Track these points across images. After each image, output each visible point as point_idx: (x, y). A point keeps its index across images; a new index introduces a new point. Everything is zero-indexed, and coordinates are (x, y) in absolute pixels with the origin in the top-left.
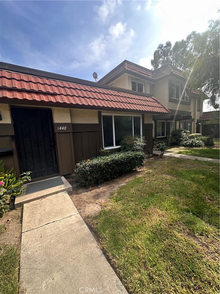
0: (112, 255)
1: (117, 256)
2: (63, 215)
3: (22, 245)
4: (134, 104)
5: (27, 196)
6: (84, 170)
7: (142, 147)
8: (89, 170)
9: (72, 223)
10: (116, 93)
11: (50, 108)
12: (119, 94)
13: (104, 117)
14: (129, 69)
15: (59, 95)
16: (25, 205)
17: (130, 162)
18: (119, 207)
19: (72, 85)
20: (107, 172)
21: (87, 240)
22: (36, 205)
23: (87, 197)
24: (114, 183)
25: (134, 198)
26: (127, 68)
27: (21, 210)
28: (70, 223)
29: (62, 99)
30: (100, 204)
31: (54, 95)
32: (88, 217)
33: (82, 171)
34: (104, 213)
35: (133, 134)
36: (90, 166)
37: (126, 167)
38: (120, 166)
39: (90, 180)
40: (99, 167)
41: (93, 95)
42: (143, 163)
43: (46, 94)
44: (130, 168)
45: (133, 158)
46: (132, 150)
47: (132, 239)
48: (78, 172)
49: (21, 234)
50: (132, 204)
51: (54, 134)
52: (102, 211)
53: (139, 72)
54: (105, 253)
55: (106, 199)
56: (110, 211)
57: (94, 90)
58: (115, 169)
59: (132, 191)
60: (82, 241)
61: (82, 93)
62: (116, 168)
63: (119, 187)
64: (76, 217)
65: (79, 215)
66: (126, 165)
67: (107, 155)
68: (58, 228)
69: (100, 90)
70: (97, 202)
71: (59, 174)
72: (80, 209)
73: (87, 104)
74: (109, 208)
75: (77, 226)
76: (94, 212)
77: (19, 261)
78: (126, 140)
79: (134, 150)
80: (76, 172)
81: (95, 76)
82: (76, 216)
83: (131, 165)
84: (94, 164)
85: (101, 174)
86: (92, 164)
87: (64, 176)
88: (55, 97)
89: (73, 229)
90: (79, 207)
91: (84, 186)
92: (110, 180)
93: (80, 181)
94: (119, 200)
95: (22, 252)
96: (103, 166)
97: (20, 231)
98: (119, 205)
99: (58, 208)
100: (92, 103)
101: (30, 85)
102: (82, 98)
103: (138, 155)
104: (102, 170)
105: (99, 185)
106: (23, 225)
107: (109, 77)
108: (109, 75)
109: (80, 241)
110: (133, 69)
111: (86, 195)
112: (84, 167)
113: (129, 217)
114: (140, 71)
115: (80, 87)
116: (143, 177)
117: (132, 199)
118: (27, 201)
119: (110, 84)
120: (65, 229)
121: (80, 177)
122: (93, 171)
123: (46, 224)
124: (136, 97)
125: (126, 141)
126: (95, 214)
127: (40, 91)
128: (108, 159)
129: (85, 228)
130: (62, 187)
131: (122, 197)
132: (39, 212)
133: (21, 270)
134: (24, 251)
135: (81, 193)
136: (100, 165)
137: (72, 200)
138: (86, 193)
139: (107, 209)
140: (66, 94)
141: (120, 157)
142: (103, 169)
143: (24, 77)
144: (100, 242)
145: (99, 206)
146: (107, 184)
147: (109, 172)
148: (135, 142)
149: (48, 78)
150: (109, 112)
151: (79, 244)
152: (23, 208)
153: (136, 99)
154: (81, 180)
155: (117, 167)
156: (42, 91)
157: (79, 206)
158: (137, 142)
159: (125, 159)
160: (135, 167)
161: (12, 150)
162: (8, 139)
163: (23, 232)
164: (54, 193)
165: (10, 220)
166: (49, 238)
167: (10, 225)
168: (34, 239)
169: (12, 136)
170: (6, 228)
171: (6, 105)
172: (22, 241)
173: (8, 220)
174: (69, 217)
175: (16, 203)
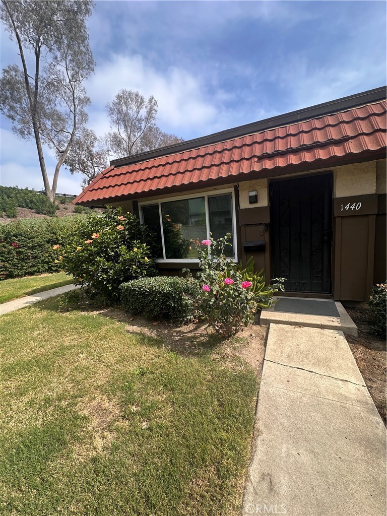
3: (263, 375)
5: (275, 313)
11: (330, 171)
15: (352, 138)
16: (272, 325)
22: (287, 332)
27: (266, 329)
28: (342, 391)
29: (360, 145)
31: (342, 141)
43: (326, 145)
49: (264, 361)
51: (331, 219)
64: (358, 389)
65: (365, 389)
68: (317, 386)
71: (333, 296)
72: (370, 380)
75: (359, 408)
77: (258, 392)
80: (372, 301)
82: (357, 386)
87: (341, 302)
88: (344, 146)
89: (346, 405)
90: (368, 375)
95: (261, 383)
97: (263, 356)
99: (321, 354)
101: (299, 140)
106: (267, 350)
118: (276, 320)
120: (331, 397)
127: (315, 143)
130: (334, 320)
132: (289, 343)
133: (259, 404)
134: (265, 384)
137: (354, 355)
143: (292, 129)
149: (332, 113)
151: (357, 444)
152: (268, 328)
156: (318, 142)
157: (370, 372)
161: (265, 244)
162: (262, 228)
163: (266, 358)
164: (318, 325)
165: (253, 335)
166: (299, 391)
167: (253, 341)
168: (278, 377)
169: (266, 225)
170: (248, 343)
171: (265, 181)
172: (263, 370)
173: (251, 335)
174: (342, 380)
175: (262, 317)
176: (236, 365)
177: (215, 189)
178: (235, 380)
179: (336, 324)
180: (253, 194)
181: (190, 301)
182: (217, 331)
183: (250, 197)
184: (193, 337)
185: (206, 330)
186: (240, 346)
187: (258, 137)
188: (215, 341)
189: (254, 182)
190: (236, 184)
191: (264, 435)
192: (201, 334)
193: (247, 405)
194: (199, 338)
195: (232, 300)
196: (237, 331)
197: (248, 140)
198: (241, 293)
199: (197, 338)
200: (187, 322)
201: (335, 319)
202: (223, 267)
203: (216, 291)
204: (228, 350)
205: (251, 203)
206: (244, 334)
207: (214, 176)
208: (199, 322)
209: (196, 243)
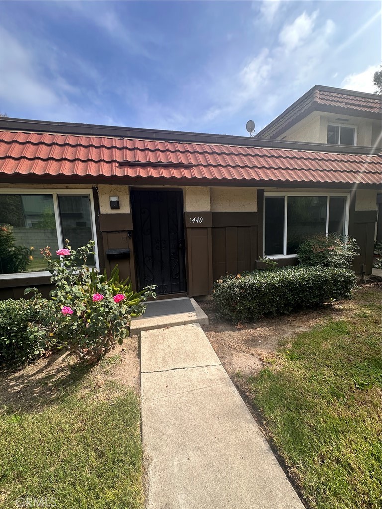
0: (290, 459)
1: (301, 465)
2: (196, 361)
3: (142, 391)
4: (335, 172)
5: (145, 320)
6: (230, 292)
7: (347, 259)
8: (239, 294)
9: (212, 378)
10: (295, 153)
11: (181, 189)
12: (301, 154)
13: (268, 199)
14: (323, 102)
15: (196, 166)
16: (143, 333)
17: (320, 288)
18: (298, 371)
19: (216, 148)
20: (271, 302)
21: (238, 415)
22: (157, 336)
23: (234, 341)
24: (284, 324)
25: (332, 361)
26: (319, 101)
27: (137, 338)
28: (208, 376)
29: (201, 173)
30: (259, 357)
31: (188, 166)
32: (238, 375)
33: (225, 294)
34: (269, 375)
35: (327, 231)
36: (241, 287)
37: (310, 297)
38: (298, 294)
39: (240, 312)
40: (256, 289)
41: (251, 161)
42: (349, 292)
43: (178, 166)
44: (318, 299)
45: (327, 280)
46: (324, 264)
47: (334, 444)
48: (219, 295)
49: (140, 375)
50: (327, 372)
51: (183, 229)
52: (265, 372)
53: (346, 104)
54: (274, 449)
55: (270, 351)
56: (280, 375)
57: (254, 152)
58: (287, 298)
59: (326, 346)
60: (230, 414)
61: (233, 160)
62: (290, 296)
63: (295, 333)
64: (218, 369)
65: (221, 367)
66: (310, 293)
67: (270, 271)
68: (190, 380)
69: (265, 151)
70: (254, 353)
71: (188, 294)
72: (223, 358)
73: (241, 178)
74: (278, 368)
75: (221, 386)
76: (249, 368)
77: (141, 413)
78: (313, 244)
79: (329, 265)
80: (215, 294)
81: (250, 126)
82: (216, 367)
83: (321, 295)
84: (247, 285)
85: (260, 303)
86: (245, 283)
87: (194, 297)
88: (190, 171)
89: (213, 387)
90: (221, 355)
91: (228, 320)
92: (275, 316)
93: (221, 311)
94: (298, 359)
95: (142, 401)
96: (265, 290)
97: (138, 370)
98: (297, 367)
99: (188, 348)
100: (249, 175)
101: (156, 156)
102: (232, 169)
103: (339, 276)
104: (261, 296)
105: (255, 322)
106: (142, 362)
107: (278, 125)
108: (278, 121)
109: (228, 413)
110: (333, 101)
111: (233, 336)
112: (229, 287)
113: (323, 397)
114: (348, 101)
115: (229, 150)
116: (349, 322)
117: (328, 363)
118: (146, 327)
119: (279, 138)
120: (202, 386)
121: (223, 303)
122: (246, 295)
123: (173, 369)
124: (340, 156)
125: (310, 245)
126: (251, 373)
127: (169, 162)
128: (276, 277)
129: (234, 392)
130: (192, 315)
131: (304, 354)
132: (161, 347)
133: (143, 427)
134: (145, 400)
135: (222, 331)
136: (260, 287)
137: (210, 341)
138: (231, 332)
139: (274, 370)
140: (207, 164)
141: (300, 275)
142: (265, 295)
143: (149, 144)
144: (263, 425)
145: (257, 360)
146: (269, 324)
147: (275, 302)
148: (331, 248)
149: (180, 141)
150: (279, 189)
151: (226, 418)
152: (140, 337)
153: (338, 161)
154: (224, 309)
155: (292, 295)
156: (172, 162)
157: (222, 351)
158: (338, 249)
159: (309, 280)
160: (328, 299)
161: (129, 251)
162: (125, 235)
163: (142, 371)
164: (182, 322)
165: (125, 349)
166: (178, 392)
167: (126, 357)
168: (157, 386)
169: (130, 232)
170: (121, 361)
171: (126, 188)
172: (142, 385)
173: (123, 350)
174: (206, 366)
175: (132, 327)
176: (112, 393)
177: (67, 188)
178: (113, 412)
179: (194, 318)
180: (114, 199)
181: (42, 332)
182: (81, 359)
183: (112, 203)
184: (46, 378)
185: (66, 360)
186: (113, 367)
187: (117, 142)
188: (79, 372)
189: (114, 187)
190: (95, 186)
191: (155, 460)
192: (57, 369)
193: (132, 436)
194: (55, 375)
195: (102, 318)
196: (107, 351)
197: (106, 142)
198: (111, 308)
199: (53, 376)
200: (34, 360)
201: (192, 313)
202: (86, 280)
203: (80, 312)
204: (99, 377)
205: (112, 208)
206: (116, 352)
207: (53, 172)
208: (53, 353)
209: (45, 253)
